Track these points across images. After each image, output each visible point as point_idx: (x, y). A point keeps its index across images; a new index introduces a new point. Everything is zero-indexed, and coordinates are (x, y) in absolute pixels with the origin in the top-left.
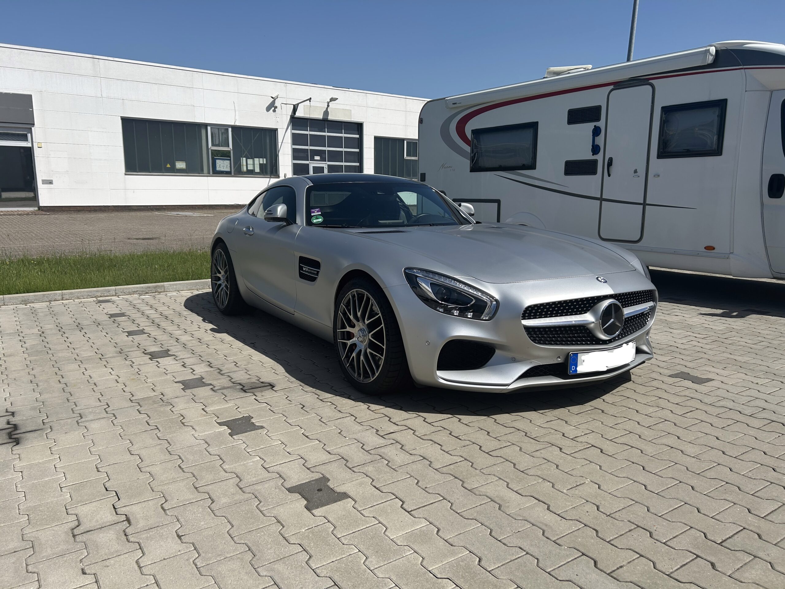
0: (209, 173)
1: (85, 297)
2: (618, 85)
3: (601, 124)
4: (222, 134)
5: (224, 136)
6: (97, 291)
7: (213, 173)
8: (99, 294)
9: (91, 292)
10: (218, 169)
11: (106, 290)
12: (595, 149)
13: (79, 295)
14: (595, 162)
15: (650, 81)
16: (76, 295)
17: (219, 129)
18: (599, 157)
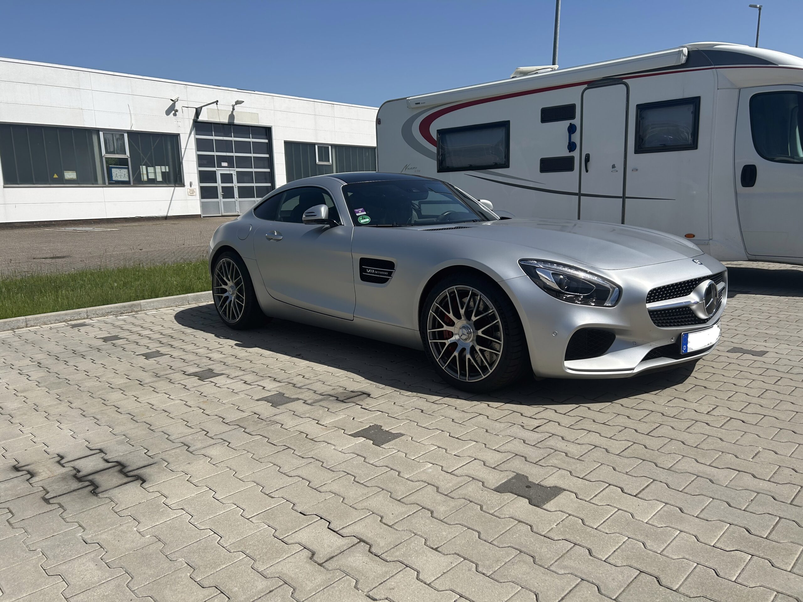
0: (104, 183)
1: (53, 322)
2: (592, 84)
3: (576, 122)
4: (117, 140)
5: (120, 142)
6: (66, 314)
7: (109, 183)
8: (68, 318)
9: (59, 315)
10: (114, 178)
11: (76, 313)
12: (572, 147)
13: (45, 320)
14: (572, 159)
15: (624, 80)
16: (42, 320)
17: (113, 134)
18: (576, 154)
